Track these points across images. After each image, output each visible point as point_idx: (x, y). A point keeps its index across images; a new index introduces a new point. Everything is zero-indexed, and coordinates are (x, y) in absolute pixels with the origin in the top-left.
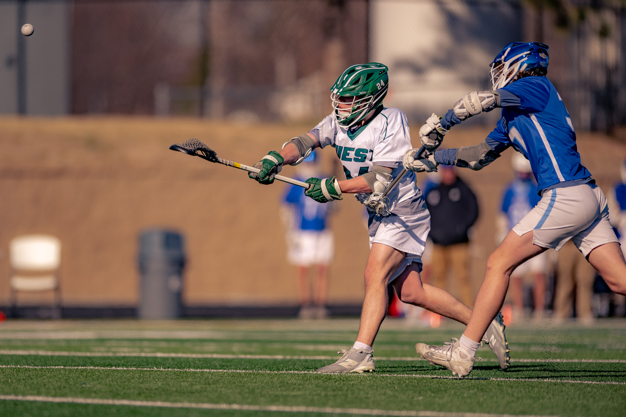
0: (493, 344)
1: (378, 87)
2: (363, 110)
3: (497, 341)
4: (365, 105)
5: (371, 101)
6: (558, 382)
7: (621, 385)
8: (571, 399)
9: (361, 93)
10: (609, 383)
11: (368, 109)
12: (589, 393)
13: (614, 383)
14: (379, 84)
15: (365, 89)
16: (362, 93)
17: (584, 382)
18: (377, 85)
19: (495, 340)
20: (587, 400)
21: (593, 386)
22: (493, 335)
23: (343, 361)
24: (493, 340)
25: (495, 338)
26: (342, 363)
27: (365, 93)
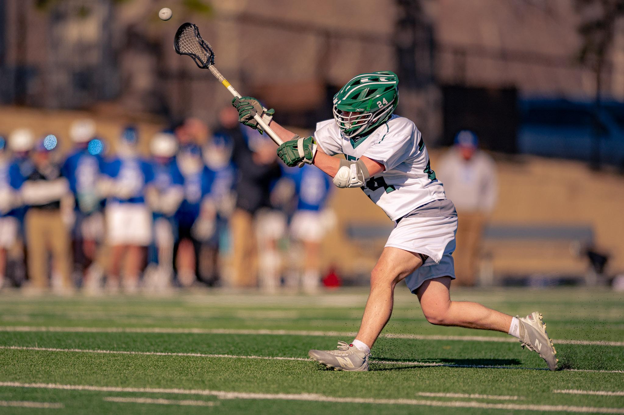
0: (539, 348)
1: (379, 106)
2: (362, 126)
3: (543, 344)
4: (365, 121)
5: (370, 118)
6: (23, 349)
7: (83, 352)
8: (35, 365)
9: (358, 110)
10: (72, 350)
11: (367, 126)
12: (53, 360)
13: (77, 350)
14: (380, 102)
15: (365, 106)
16: (360, 110)
17: (49, 350)
18: (378, 103)
19: (541, 344)
20: (50, 366)
21: (57, 353)
22: (537, 339)
23: (342, 357)
24: (538, 345)
25: (540, 342)
26: (340, 358)
27: (362, 110)
